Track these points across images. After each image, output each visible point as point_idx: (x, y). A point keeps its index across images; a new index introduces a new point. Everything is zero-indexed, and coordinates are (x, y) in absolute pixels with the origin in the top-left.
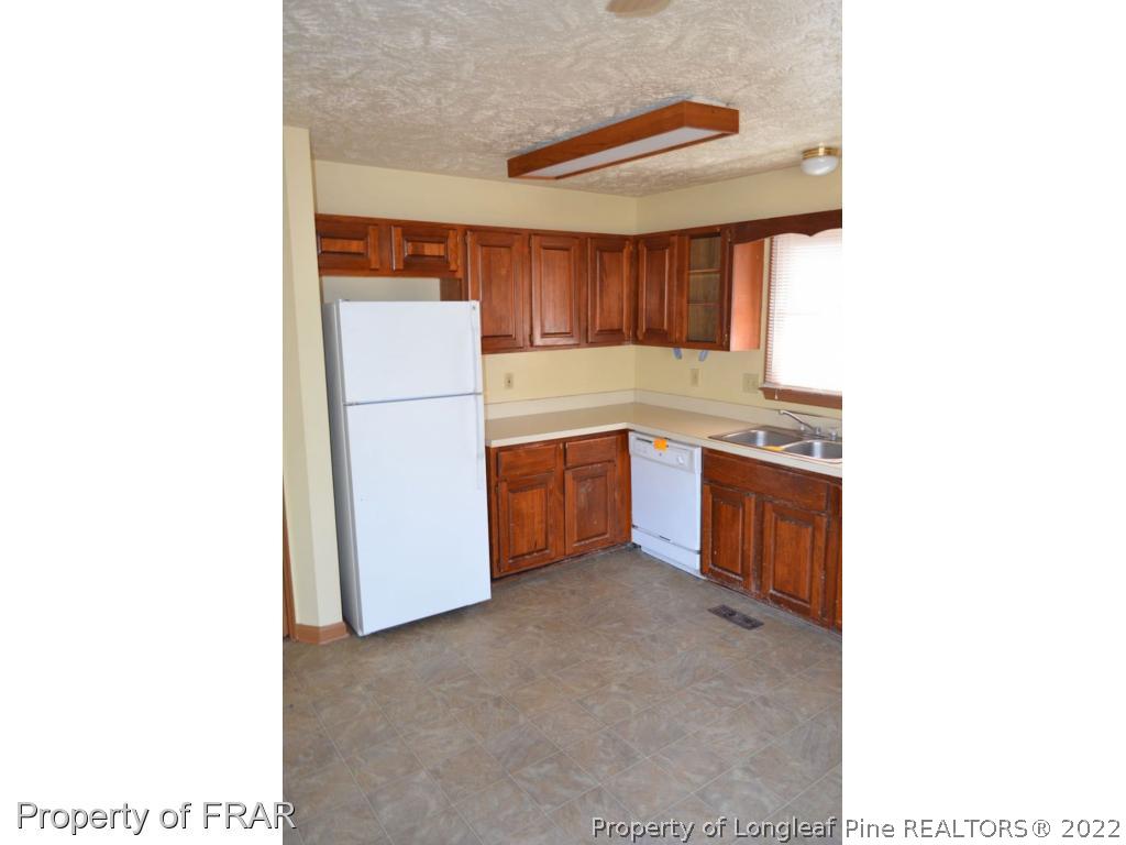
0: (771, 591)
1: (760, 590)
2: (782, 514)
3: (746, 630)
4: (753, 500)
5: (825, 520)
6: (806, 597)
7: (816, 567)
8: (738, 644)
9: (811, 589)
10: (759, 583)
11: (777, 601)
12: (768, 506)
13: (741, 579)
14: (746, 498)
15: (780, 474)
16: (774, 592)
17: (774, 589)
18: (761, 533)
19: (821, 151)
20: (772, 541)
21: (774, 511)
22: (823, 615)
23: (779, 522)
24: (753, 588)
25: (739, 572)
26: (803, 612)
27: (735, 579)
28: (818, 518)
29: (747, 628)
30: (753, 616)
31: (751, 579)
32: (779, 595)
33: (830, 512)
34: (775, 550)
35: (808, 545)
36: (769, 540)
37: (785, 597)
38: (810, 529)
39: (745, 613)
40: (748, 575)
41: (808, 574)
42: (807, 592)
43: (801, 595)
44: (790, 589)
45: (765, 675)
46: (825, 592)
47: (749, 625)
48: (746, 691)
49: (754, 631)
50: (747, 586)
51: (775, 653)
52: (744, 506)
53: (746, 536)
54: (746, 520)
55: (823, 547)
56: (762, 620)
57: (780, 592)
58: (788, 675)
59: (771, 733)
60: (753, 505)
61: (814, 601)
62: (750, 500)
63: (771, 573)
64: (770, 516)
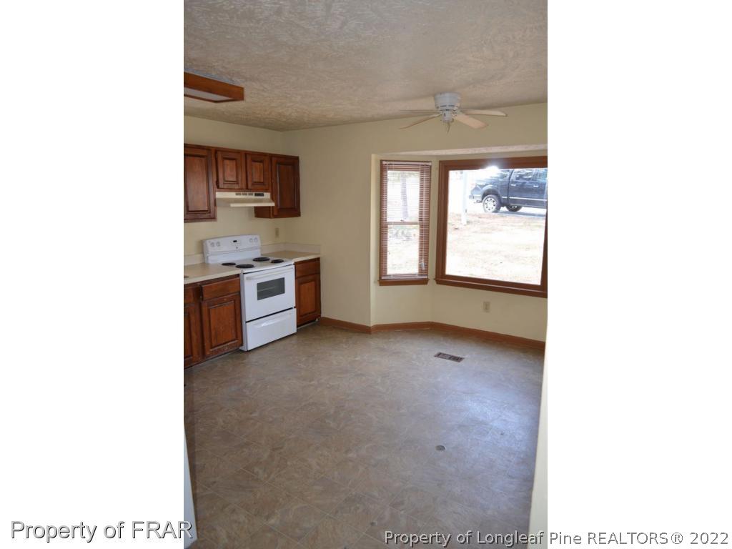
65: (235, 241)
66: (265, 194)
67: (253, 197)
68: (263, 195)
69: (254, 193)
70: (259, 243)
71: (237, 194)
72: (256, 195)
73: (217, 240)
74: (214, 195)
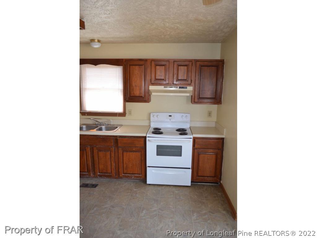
0: (98, 174)
1: (94, 175)
2: (99, 150)
3: (94, 188)
4: (89, 148)
5: (114, 148)
6: (110, 172)
7: (112, 162)
8: (95, 193)
9: (111, 169)
10: (94, 172)
11: (100, 176)
12: (95, 149)
13: (87, 173)
14: (87, 148)
15: (97, 138)
16: (100, 174)
17: (99, 173)
18: (93, 157)
19: (96, 41)
20: (97, 159)
21: (97, 149)
22: (116, 175)
23: (99, 153)
24: (92, 175)
25: (86, 171)
26: (110, 177)
27: (85, 174)
28: (111, 148)
29: (94, 187)
30: (94, 183)
31: (91, 172)
32: (101, 174)
33: (115, 146)
34: (98, 161)
35: (109, 157)
36: (96, 158)
37: (103, 174)
38: (109, 152)
39: (91, 183)
40: (90, 171)
41: (110, 165)
42: (110, 170)
43: (108, 172)
44: (105, 171)
45: (108, 199)
46: (115, 168)
47: (94, 186)
48: (106, 206)
49: (97, 187)
50: (90, 175)
51: (106, 192)
52: (86, 150)
53: (88, 159)
54: (87, 154)
55: (114, 156)
56: (98, 183)
57: (102, 173)
58: (114, 196)
59: (119, 215)
60: (89, 149)
61: (113, 172)
62: (88, 148)
63: (98, 168)
64: (95, 151)
65: (170, 116)
66: (188, 87)
67: (178, 89)
68: (186, 88)
69: (178, 87)
70: (188, 119)
71: (164, 87)
72: (180, 88)
73: (157, 114)
74: (148, 87)
